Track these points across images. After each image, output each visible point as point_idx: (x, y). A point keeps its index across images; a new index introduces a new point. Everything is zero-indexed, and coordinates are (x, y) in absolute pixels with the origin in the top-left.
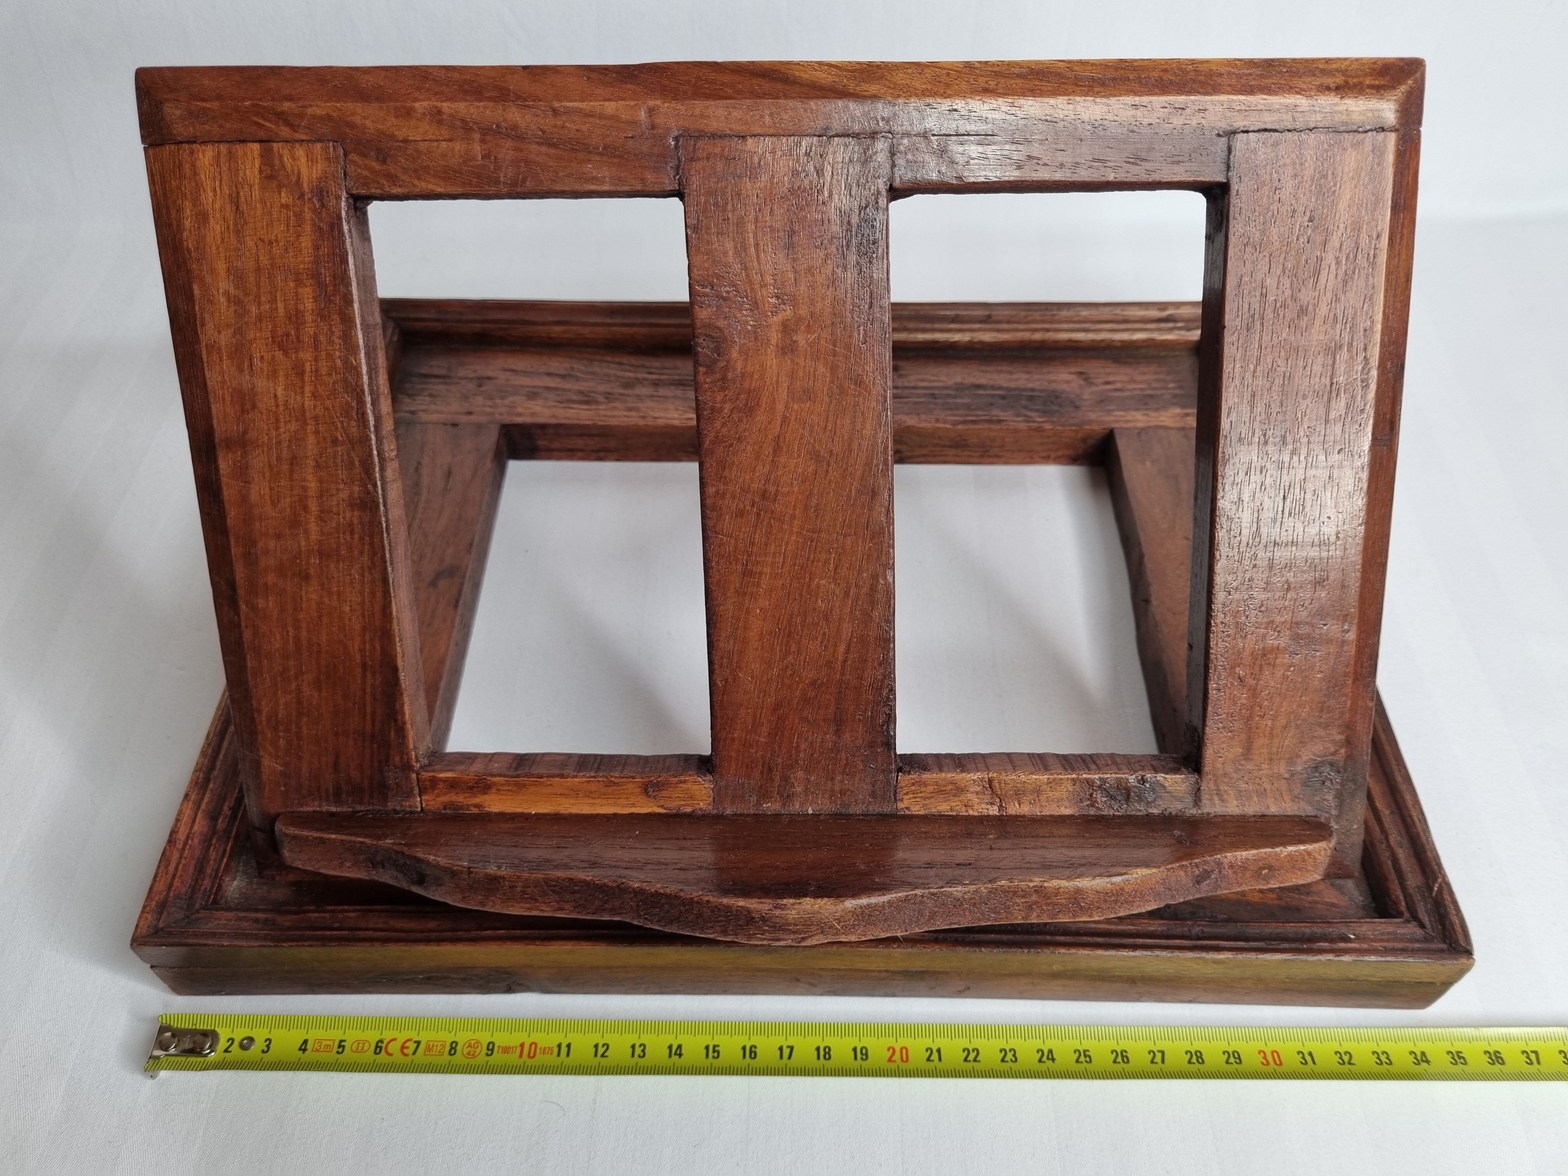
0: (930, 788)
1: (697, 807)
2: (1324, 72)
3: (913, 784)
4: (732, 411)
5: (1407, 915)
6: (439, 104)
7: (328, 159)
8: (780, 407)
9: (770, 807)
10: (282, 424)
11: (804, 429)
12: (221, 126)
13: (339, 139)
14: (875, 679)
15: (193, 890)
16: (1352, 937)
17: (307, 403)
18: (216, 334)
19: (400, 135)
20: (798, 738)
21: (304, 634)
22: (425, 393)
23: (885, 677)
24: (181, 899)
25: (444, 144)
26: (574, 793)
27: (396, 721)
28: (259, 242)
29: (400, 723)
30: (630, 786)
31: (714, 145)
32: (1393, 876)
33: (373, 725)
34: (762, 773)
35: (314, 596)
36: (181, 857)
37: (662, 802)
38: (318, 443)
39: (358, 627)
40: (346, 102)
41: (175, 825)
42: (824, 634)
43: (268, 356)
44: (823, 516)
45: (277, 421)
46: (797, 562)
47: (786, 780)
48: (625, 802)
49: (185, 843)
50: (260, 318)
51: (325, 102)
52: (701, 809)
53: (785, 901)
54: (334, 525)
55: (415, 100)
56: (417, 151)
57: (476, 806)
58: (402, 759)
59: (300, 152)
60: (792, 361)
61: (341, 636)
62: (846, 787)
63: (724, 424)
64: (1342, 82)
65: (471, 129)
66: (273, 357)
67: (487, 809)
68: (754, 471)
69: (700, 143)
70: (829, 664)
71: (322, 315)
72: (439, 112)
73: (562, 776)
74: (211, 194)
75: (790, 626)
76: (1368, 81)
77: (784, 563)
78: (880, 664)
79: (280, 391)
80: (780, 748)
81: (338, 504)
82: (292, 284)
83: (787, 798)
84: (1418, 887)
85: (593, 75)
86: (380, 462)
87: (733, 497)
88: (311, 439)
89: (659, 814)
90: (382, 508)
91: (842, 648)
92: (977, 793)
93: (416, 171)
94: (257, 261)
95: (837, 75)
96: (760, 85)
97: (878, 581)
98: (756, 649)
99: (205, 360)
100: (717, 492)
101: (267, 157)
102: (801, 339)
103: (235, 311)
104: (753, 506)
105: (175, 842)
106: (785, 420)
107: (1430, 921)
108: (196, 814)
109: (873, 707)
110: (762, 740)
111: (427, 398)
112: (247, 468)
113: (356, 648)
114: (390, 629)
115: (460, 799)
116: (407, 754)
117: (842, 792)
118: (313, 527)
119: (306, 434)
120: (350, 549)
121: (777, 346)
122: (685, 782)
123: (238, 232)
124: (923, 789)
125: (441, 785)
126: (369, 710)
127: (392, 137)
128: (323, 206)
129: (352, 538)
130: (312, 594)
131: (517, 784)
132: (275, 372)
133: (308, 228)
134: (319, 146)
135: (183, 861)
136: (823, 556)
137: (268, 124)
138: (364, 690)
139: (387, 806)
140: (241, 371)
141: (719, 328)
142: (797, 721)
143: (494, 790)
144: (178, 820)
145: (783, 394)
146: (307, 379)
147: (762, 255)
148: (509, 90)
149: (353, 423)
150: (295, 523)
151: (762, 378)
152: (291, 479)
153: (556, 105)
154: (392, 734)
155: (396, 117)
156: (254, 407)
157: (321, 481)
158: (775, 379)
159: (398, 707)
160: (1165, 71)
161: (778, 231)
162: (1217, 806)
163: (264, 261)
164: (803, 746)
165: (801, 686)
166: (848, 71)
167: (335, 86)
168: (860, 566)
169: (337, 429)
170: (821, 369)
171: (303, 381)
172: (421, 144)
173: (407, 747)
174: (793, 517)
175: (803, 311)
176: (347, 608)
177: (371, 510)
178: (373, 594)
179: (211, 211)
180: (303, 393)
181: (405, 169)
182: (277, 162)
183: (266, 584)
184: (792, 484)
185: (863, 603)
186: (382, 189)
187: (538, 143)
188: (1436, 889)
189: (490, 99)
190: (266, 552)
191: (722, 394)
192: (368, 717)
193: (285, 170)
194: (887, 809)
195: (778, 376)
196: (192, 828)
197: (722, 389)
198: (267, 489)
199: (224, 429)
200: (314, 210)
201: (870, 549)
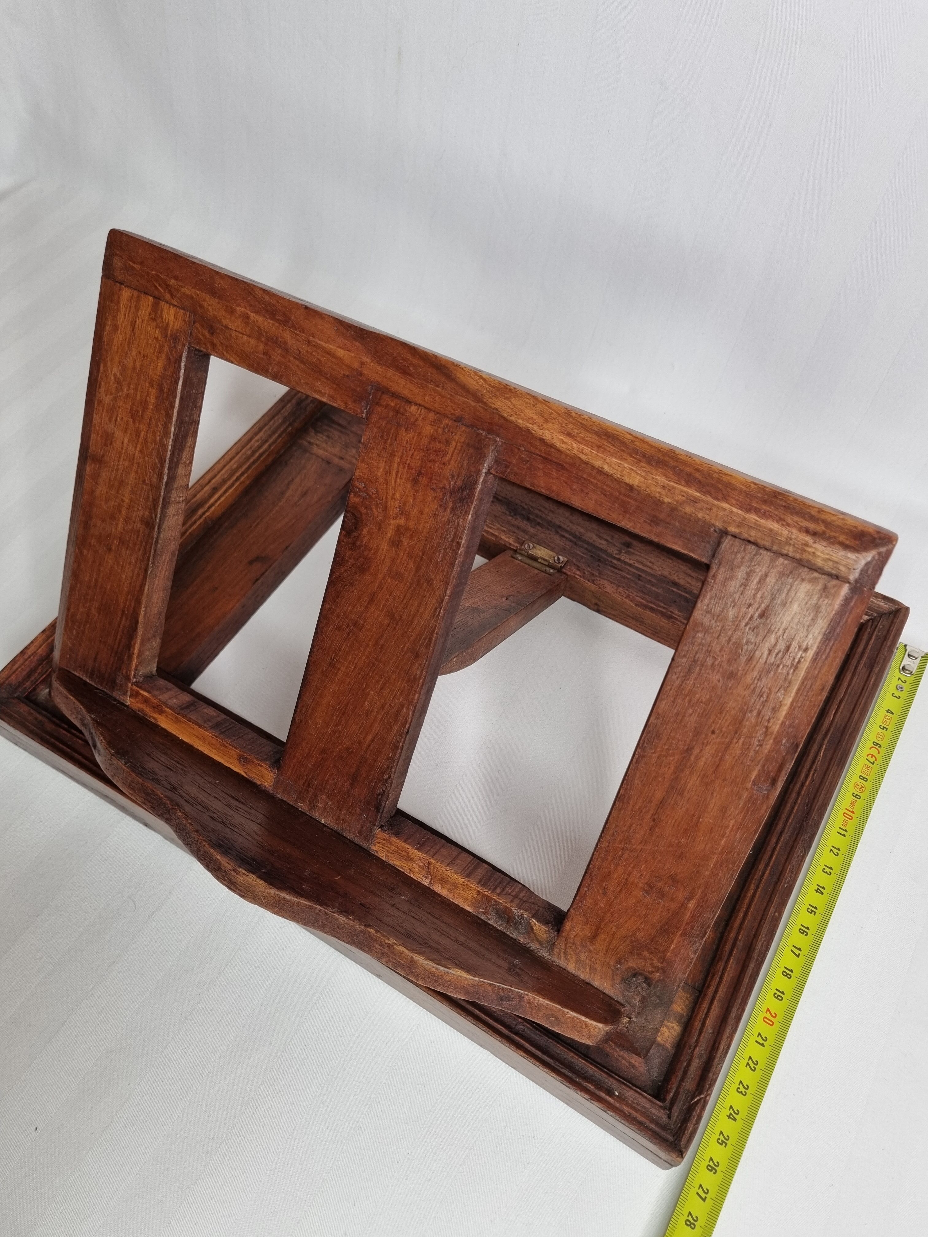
0: (393, 848)
1: (263, 783)
2: (812, 518)
3: (384, 840)
4: (353, 565)
5: (668, 1103)
6: (249, 313)
7: (185, 321)
8: (381, 576)
9: (302, 806)
10: (122, 460)
11: (390, 596)
12: (138, 281)
13: (194, 312)
14: (383, 766)
15: (20, 684)
16: (617, 1094)
17: (137, 454)
18: (104, 396)
19: (225, 322)
20: (329, 776)
21: (100, 580)
22: (326, 434)
23: (388, 767)
24: (11, 687)
25: (245, 338)
26: (204, 739)
27: (130, 650)
28: (138, 353)
29: (131, 652)
30: (233, 752)
31: (392, 400)
32: (680, 1074)
33: (119, 646)
34: (304, 784)
35: (110, 561)
36: (23, 664)
37: (246, 770)
38: (136, 479)
39: (126, 589)
40: (202, 292)
41: (29, 645)
42: (363, 723)
43: (125, 419)
44: (384, 653)
45: (120, 457)
46: (362, 673)
47: (315, 796)
48: (227, 759)
49: (29, 657)
50: (127, 396)
51: (192, 288)
52: (265, 786)
53: (241, 870)
54: (130, 527)
55: (238, 305)
56: (230, 335)
57: (154, 718)
58: (126, 672)
59: (172, 311)
60: (396, 552)
61: (117, 590)
62: (347, 819)
63: (346, 571)
64: (821, 531)
65: (262, 334)
66: (127, 421)
67: (159, 723)
68: (354, 607)
69: (384, 396)
70: (360, 743)
71: (157, 408)
72: (248, 317)
73: (200, 726)
74: (123, 317)
75: (346, 708)
76: (842, 538)
77: (354, 670)
78: (388, 759)
79: (126, 441)
80: (318, 775)
81: (136, 517)
82: (147, 385)
83: (314, 807)
84: (688, 1091)
85: (341, 328)
86: (163, 504)
87: (338, 616)
88: (133, 475)
89: (243, 776)
90: (156, 529)
91: (370, 737)
92: (419, 866)
93: (227, 347)
94: (134, 363)
95: (482, 386)
96: (432, 374)
97: (402, 709)
98: (323, 712)
99: (95, 407)
100: (330, 609)
101: (155, 307)
102: (405, 541)
103: (117, 387)
104: (347, 627)
105: (25, 654)
106: (381, 586)
107: (677, 1117)
108: (44, 643)
109: (376, 782)
110: (310, 765)
111: (324, 437)
112: (98, 476)
113: (122, 601)
114: (141, 599)
115: (148, 710)
116: (130, 671)
117: (344, 821)
118: (120, 525)
119: (131, 470)
120: (135, 545)
121: (390, 539)
122: (261, 766)
123: (129, 343)
124: (389, 846)
125: (140, 697)
126: (119, 637)
127: (220, 322)
128: (175, 347)
129: (137, 539)
130: (110, 560)
131: (176, 718)
132: (126, 429)
133: (163, 357)
134: (182, 311)
135: (23, 667)
136: (377, 678)
137: (160, 288)
138: (119, 626)
139: (112, 693)
140: (110, 421)
141: (361, 513)
142: (332, 765)
143: (164, 715)
144: (32, 642)
145: (384, 569)
146: (140, 440)
147: (398, 480)
148: (290, 319)
149: (155, 476)
150: (113, 517)
151: (375, 553)
152: (118, 492)
153: (311, 339)
154: (126, 657)
155: (226, 311)
156: (111, 444)
157: (131, 500)
158: (383, 558)
159: (132, 643)
160: (698, 470)
161: (412, 469)
162: (562, 960)
163: (138, 364)
164: (330, 782)
165: (340, 747)
166: (490, 385)
167: (202, 279)
168: (396, 694)
169: (146, 475)
170: (411, 565)
171: (138, 441)
172: (234, 332)
173: (131, 668)
174: (368, 645)
175: (411, 524)
176: (124, 576)
177: (150, 529)
178: (138, 575)
179: (120, 326)
180: (136, 448)
181: (221, 343)
182: (159, 312)
183: (90, 543)
184: (373, 625)
185: (390, 717)
186: (207, 350)
187: (295, 358)
188: (696, 1099)
189: (277, 320)
190: (95, 526)
191: (350, 552)
192: (117, 641)
193: (162, 319)
194: (365, 845)
195: (385, 557)
196: (38, 650)
197: (351, 549)
198: (105, 491)
199: (94, 449)
200: (170, 347)
201: (405, 686)
